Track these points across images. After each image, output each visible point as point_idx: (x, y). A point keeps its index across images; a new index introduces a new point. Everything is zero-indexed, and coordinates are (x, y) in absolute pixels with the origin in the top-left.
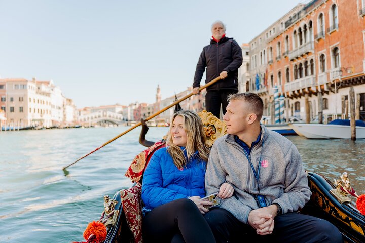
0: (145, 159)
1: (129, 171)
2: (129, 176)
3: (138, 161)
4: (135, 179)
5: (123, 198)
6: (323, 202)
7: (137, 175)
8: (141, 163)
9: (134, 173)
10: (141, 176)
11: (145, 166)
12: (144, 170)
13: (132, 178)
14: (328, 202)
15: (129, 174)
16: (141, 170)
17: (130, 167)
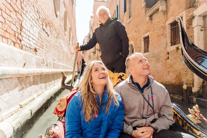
0: (66, 102)
1: (55, 110)
2: (55, 114)
3: (61, 103)
4: (60, 115)
5: (52, 135)
6: (182, 123)
7: (61, 112)
8: (63, 104)
9: (59, 111)
10: (64, 113)
11: (67, 106)
12: (66, 109)
13: (58, 114)
14: (186, 124)
15: (56, 112)
16: (64, 109)
17: (56, 108)
